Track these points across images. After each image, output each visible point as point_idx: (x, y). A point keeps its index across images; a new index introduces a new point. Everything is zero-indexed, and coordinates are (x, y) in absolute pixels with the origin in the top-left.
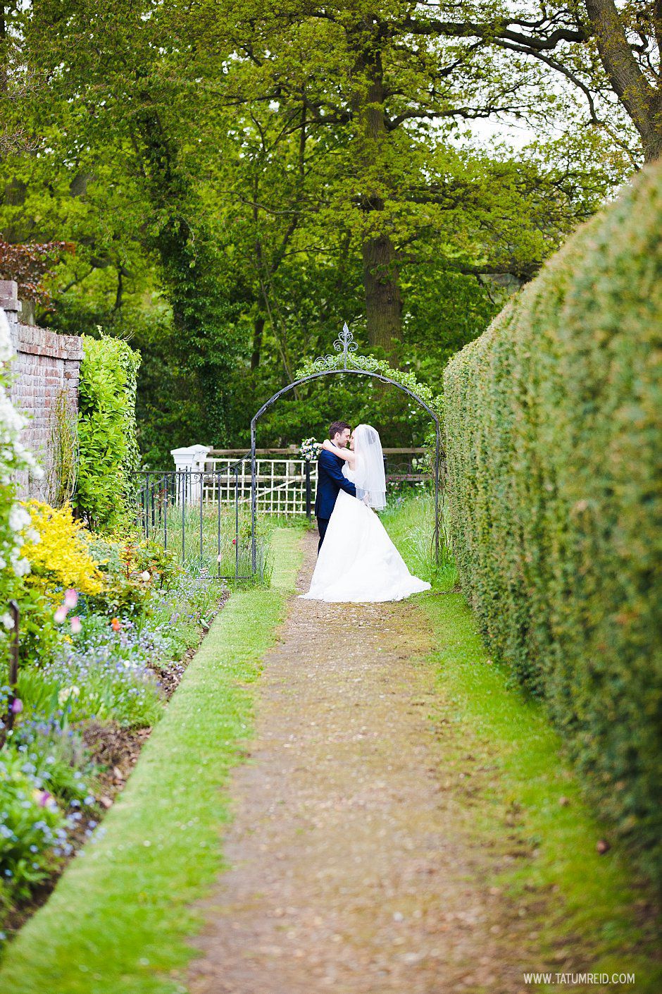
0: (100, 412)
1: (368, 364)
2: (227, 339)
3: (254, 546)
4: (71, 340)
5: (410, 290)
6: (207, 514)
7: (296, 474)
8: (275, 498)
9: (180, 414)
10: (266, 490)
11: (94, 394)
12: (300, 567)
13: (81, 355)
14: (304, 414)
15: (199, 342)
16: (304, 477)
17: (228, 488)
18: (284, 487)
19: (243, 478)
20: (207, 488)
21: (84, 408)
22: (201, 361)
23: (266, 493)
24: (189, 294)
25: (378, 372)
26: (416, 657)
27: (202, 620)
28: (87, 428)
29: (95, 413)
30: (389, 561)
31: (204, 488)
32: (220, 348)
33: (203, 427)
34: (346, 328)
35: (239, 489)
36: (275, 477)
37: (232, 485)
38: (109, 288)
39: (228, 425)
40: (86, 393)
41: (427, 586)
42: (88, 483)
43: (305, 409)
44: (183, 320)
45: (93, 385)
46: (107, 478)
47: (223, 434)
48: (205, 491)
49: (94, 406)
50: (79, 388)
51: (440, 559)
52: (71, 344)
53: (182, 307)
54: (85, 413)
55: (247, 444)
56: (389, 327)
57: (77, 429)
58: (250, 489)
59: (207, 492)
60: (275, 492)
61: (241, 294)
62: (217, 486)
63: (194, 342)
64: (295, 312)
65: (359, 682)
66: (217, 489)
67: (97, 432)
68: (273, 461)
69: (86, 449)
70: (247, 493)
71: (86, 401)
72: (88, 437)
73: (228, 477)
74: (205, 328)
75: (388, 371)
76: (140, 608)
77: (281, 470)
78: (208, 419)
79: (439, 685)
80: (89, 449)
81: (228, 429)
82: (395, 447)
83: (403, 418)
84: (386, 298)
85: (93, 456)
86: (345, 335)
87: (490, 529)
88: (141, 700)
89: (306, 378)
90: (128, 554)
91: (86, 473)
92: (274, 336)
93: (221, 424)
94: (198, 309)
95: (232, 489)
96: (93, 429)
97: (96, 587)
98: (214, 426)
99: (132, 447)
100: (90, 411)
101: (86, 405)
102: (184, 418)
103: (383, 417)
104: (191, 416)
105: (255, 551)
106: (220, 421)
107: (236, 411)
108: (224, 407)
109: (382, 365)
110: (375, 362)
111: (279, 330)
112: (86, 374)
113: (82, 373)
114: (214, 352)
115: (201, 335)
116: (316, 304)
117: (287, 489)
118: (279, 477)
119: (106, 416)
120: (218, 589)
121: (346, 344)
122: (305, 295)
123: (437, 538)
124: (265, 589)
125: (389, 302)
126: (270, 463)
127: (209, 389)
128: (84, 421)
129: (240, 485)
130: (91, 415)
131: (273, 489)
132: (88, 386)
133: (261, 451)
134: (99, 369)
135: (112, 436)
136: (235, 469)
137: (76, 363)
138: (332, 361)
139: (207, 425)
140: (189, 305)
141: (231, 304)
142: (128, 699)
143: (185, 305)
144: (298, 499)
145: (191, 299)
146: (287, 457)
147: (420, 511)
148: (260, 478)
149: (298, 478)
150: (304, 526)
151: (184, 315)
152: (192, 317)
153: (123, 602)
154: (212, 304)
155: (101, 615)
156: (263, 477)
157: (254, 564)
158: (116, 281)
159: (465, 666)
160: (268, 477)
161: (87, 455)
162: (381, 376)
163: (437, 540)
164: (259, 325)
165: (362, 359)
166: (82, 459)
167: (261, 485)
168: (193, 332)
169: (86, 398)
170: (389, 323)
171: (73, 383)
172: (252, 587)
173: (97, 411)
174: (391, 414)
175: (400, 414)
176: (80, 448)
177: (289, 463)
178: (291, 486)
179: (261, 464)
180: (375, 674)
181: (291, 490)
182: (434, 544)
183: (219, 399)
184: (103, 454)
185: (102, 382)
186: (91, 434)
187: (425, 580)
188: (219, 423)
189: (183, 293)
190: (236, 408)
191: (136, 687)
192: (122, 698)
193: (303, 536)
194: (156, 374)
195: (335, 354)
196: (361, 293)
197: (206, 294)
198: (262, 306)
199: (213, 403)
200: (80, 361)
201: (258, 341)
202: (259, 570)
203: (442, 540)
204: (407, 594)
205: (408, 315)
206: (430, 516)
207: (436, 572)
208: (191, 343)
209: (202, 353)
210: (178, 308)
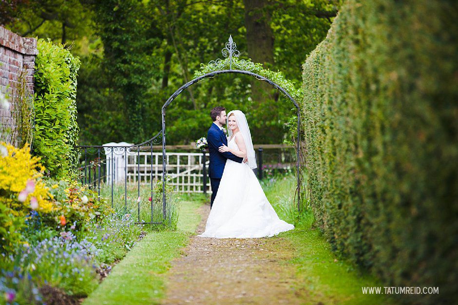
0: (50, 93)
1: (248, 66)
2: (144, 65)
3: (164, 200)
4: (28, 40)
5: (279, 31)
6: (130, 188)
7: (196, 163)
8: (181, 182)
9: (109, 121)
10: (174, 176)
11: (46, 80)
12: (198, 223)
13: (35, 52)
14: (201, 120)
15: (124, 67)
16: (202, 165)
17: (146, 174)
18: (187, 173)
19: (157, 166)
20: (130, 174)
21: (38, 90)
22: (125, 81)
23: (173, 178)
24: (115, 31)
25: (255, 72)
26: (284, 262)
27: (127, 246)
28: (41, 104)
29: (46, 94)
30: (263, 208)
31: (127, 175)
32: (139, 72)
33: (127, 130)
34: (231, 40)
35: (153, 175)
36: (181, 166)
37: (148, 172)
38: (56, 36)
39: (145, 129)
40: (39, 79)
41: (291, 227)
42: (42, 144)
43: (201, 116)
44: (111, 51)
45: (45, 74)
46: (55, 142)
47: (142, 135)
48: (128, 176)
49: (46, 89)
50: (35, 76)
51: (301, 208)
52: (28, 43)
53: (110, 41)
54: (39, 94)
55: (159, 141)
56: (264, 56)
57: (33, 105)
58: (161, 175)
59: (130, 177)
60: (181, 177)
61: (154, 32)
62: (137, 172)
63: (120, 67)
64: (194, 47)
65: (241, 272)
66: (137, 175)
67: (48, 108)
68: (179, 154)
69: (39, 120)
70: (159, 177)
71: (40, 85)
72: (41, 111)
73: (146, 166)
74: (128, 57)
75: (262, 71)
76: (81, 224)
77: (184, 160)
78: (130, 124)
79: (299, 274)
80: (42, 120)
81: (145, 132)
82: (268, 143)
83: (273, 123)
84: (261, 35)
85: (46, 125)
86: (231, 44)
87: (335, 157)
88: (81, 276)
89: (202, 76)
90: (71, 194)
91: (40, 137)
92: (179, 63)
93: (140, 128)
94: (122, 42)
95: (148, 175)
96: (45, 106)
97: (48, 207)
98: (135, 130)
99: (74, 128)
100: (43, 92)
101: (40, 87)
102: (112, 124)
103: (258, 122)
104: (117, 122)
105: (165, 204)
106: (139, 126)
107: (151, 119)
108: (143, 116)
109: (258, 67)
110: (253, 65)
111: (183, 60)
112: (39, 66)
113: (36, 65)
114: (135, 75)
115: (124, 62)
116: (210, 41)
117: (189, 175)
118: (183, 166)
119: (55, 96)
120: (138, 229)
121: (230, 51)
122: (201, 34)
123: (299, 192)
124: (173, 231)
125: (264, 38)
126: (176, 156)
127: (131, 102)
128: (38, 100)
129: (154, 172)
130: (44, 95)
131: (178, 174)
132: (41, 74)
133: (170, 147)
134: (49, 62)
135: (59, 111)
136: (150, 160)
137: (32, 57)
138: (221, 64)
139: (130, 129)
140: (116, 40)
141: (147, 39)
142: (71, 276)
143: (112, 40)
144: (197, 181)
145: (117, 35)
146: (189, 151)
147: (287, 187)
148: (169, 167)
149: (196, 167)
150: (202, 200)
151: (111, 47)
152: (118, 49)
153: (68, 221)
154: (132, 39)
155: (51, 229)
156: (171, 166)
157: (165, 212)
158: (61, 31)
159: (318, 264)
160: (175, 166)
161: (40, 124)
162: (257, 75)
163: (298, 195)
164: (168, 55)
165: (243, 62)
166: (37, 127)
167: (170, 172)
168: (119, 60)
169: (39, 83)
170: (264, 53)
171: (30, 71)
172: (163, 229)
173: (48, 92)
174: (265, 120)
175: (271, 119)
176: (36, 118)
177: (190, 155)
178: (192, 172)
179: (170, 156)
180: (252, 269)
181: (192, 175)
182: (297, 198)
183: (139, 109)
184: (53, 124)
185: (52, 71)
186: (44, 109)
187: (289, 222)
188: (138, 127)
189: (111, 31)
190: (151, 117)
191: (77, 267)
192: (67, 275)
193: (200, 206)
194: (92, 99)
195: (224, 58)
196: (243, 33)
197: (128, 32)
198: (170, 42)
199: (134, 112)
200: (35, 56)
201: (167, 68)
202: (169, 218)
203: (303, 194)
204: (277, 233)
205: (278, 49)
206: (294, 187)
207: (298, 218)
208: (117, 69)
209: (126, 75)
210: (107, 42)
